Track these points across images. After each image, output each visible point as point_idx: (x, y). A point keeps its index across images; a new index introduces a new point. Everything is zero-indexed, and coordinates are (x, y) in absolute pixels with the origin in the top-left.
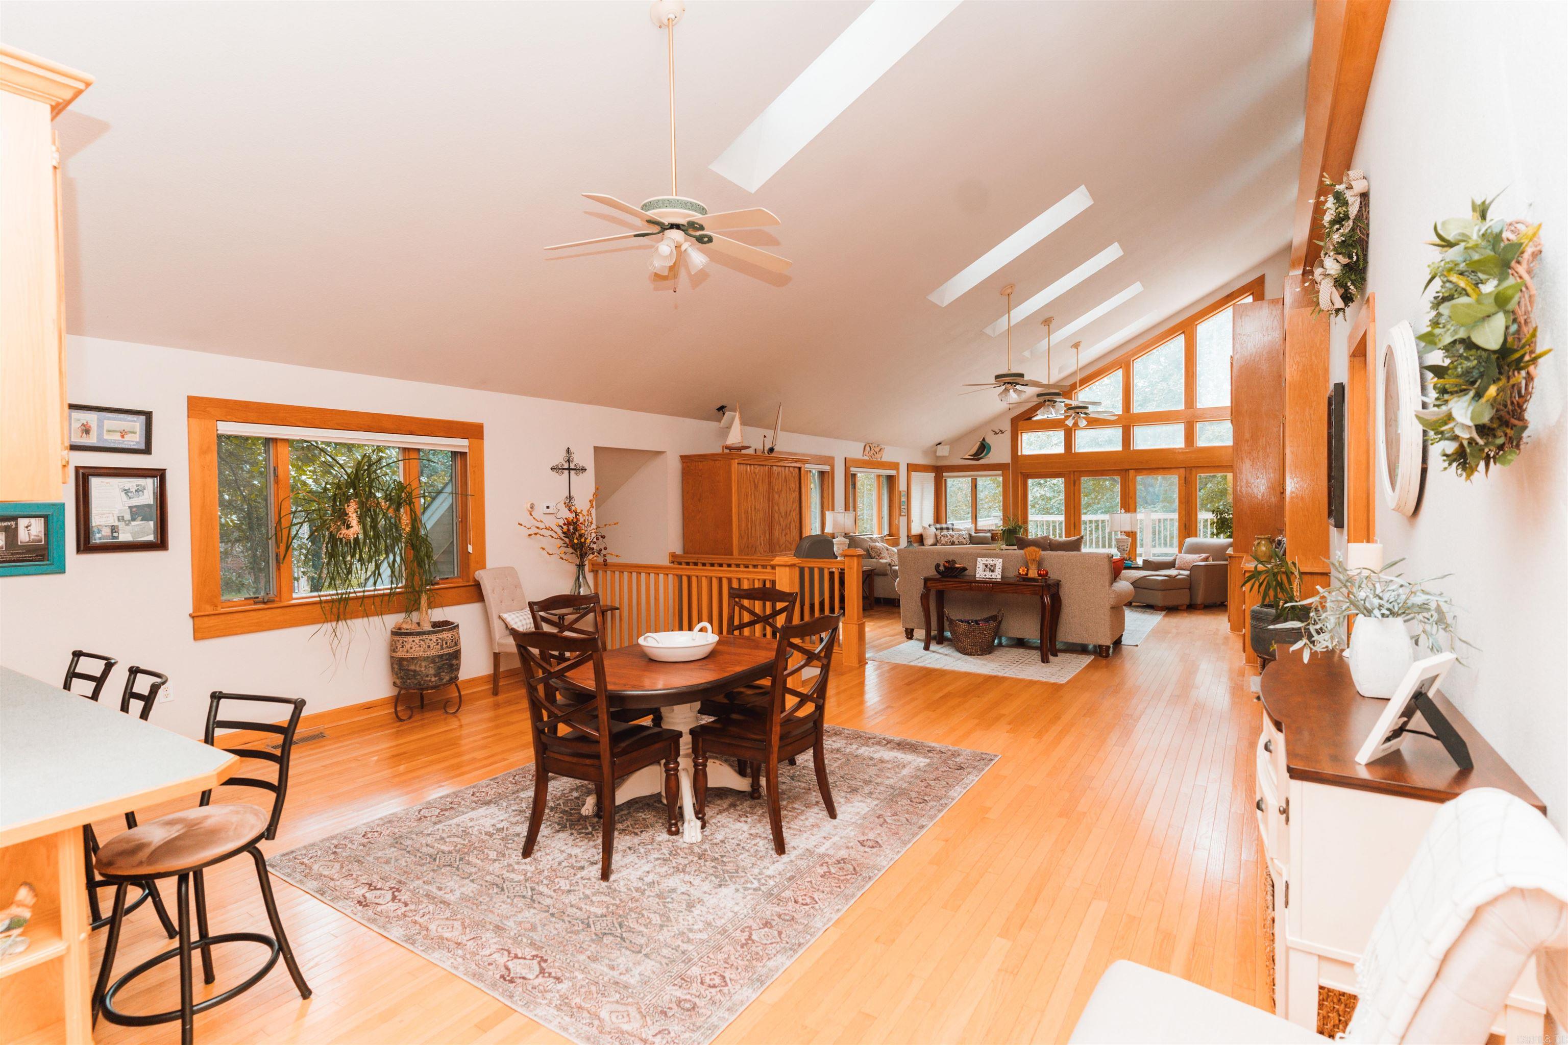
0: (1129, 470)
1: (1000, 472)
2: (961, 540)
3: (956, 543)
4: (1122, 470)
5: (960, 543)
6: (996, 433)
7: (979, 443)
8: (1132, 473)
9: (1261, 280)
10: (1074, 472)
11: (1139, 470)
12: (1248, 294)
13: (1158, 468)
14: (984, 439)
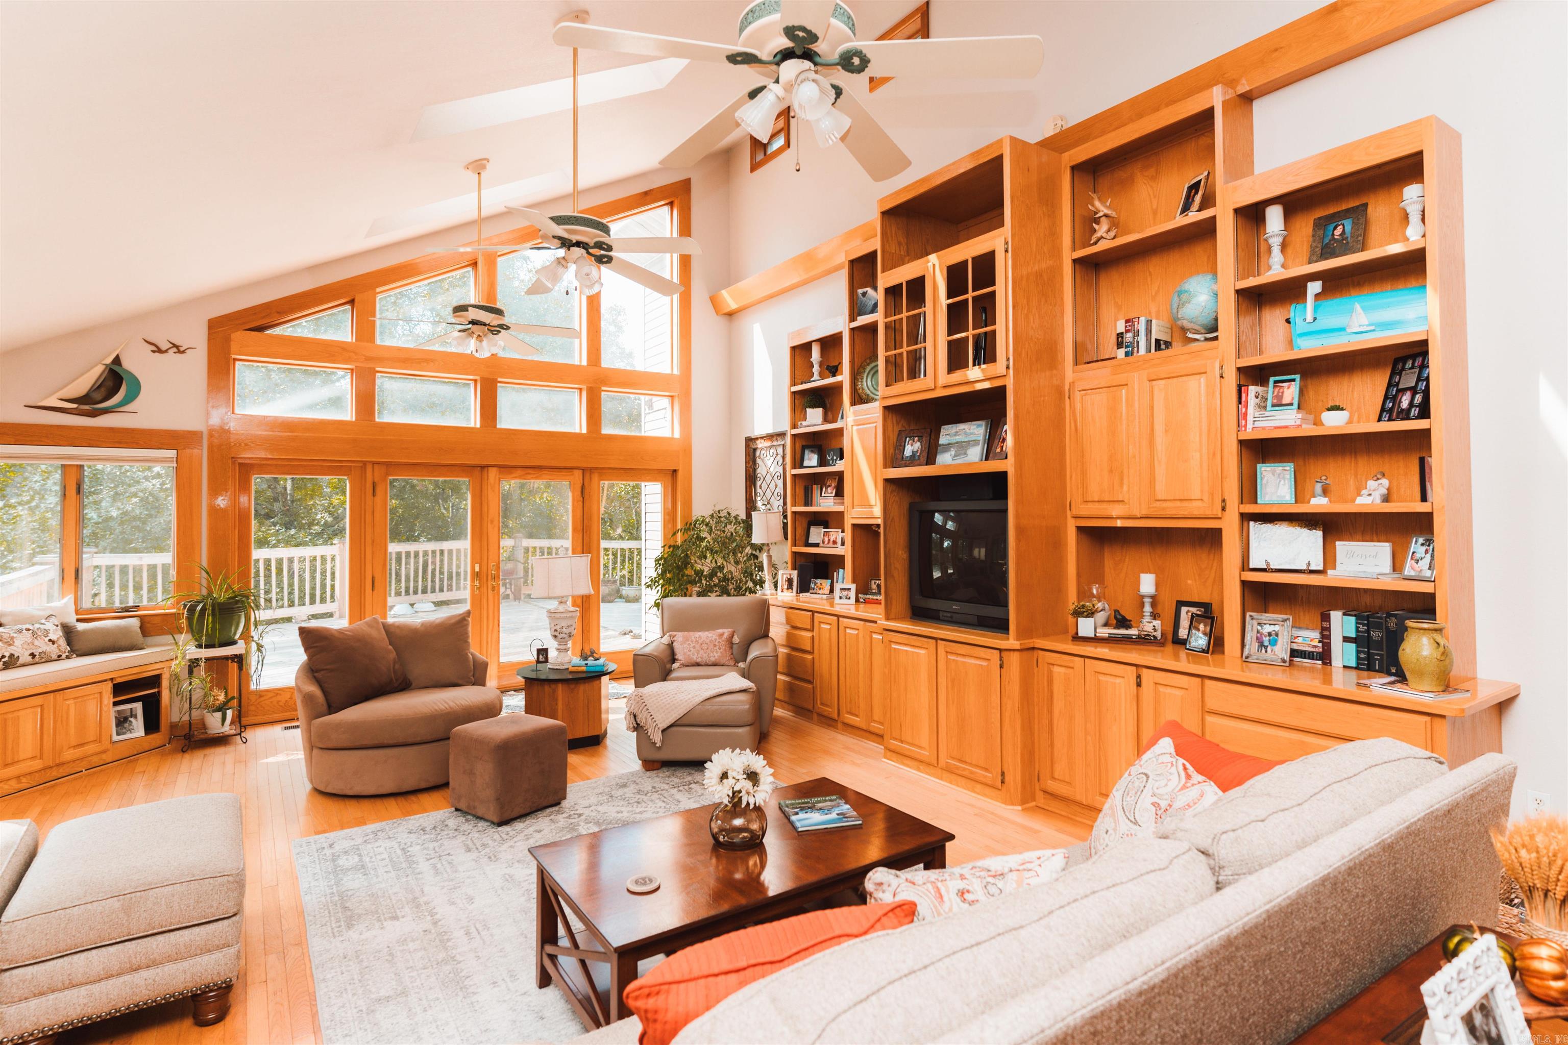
0: (488, 466)
1: (172, 453)
2: (42, 646)
3: (25, 658)
4: (474, 466)
5: (36, 659)
6: (159, 350)
7: (99, 369)
8: (493, 473)
9: (686, 185)
10: (374, 463)
11: (507, 469)
12: (663, 203)
13: (540, 468)
14: (117, 361)
